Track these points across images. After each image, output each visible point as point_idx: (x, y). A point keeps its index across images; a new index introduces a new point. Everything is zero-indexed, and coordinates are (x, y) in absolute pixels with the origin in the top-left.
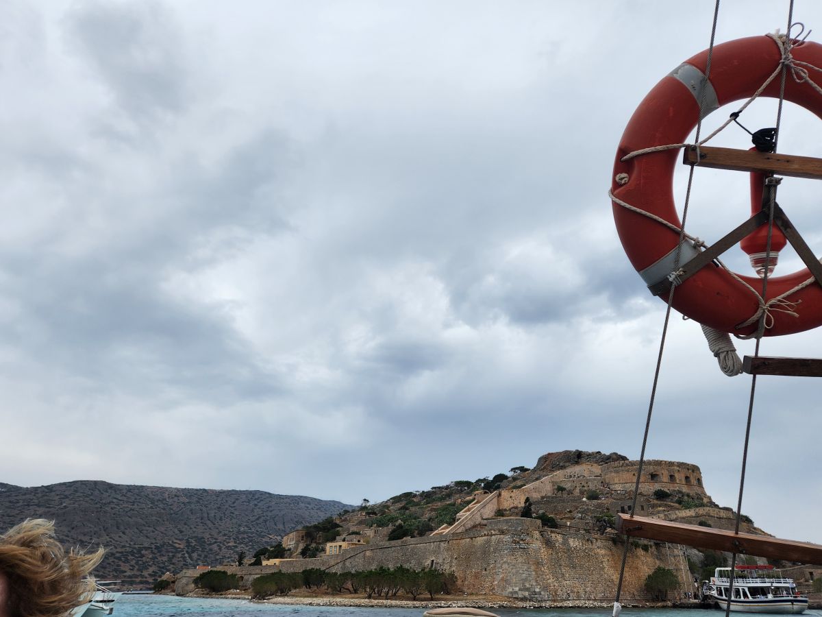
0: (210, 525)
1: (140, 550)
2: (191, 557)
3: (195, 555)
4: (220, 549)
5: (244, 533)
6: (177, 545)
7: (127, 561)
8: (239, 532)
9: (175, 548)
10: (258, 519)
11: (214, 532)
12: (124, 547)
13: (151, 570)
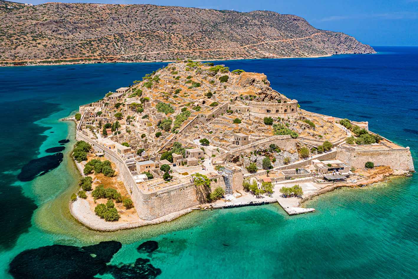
1: (90, 42)
2: (117, 45)
4: (132, 40)
5: (144, 30)
6: (109, 39)
7: (85, 48)
8: (141, 29)
10: (150, 22)
11: (128, 30)
12: (82, 40)
13: (98, 52)
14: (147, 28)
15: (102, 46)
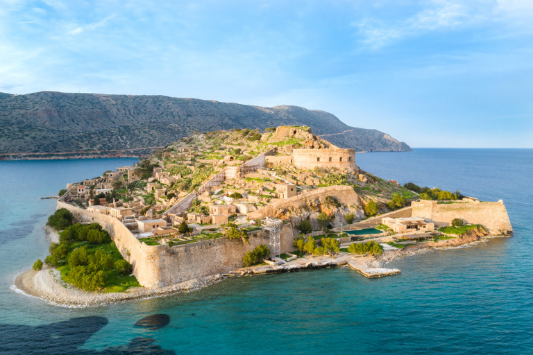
0: (132, 118)
1: (89, 135)
2: (122, 138)
3: (124, 137)
4: (140, 132)
5: (154, 122)
6: (113, 131)
7: (83, 141)
8: (151, 122)
9: (112, 133)
10: (162, 114)
11: (135, 122)
12: (79, 133)
13: (98, 146)
14: (158, 120)
15: (103, 140)
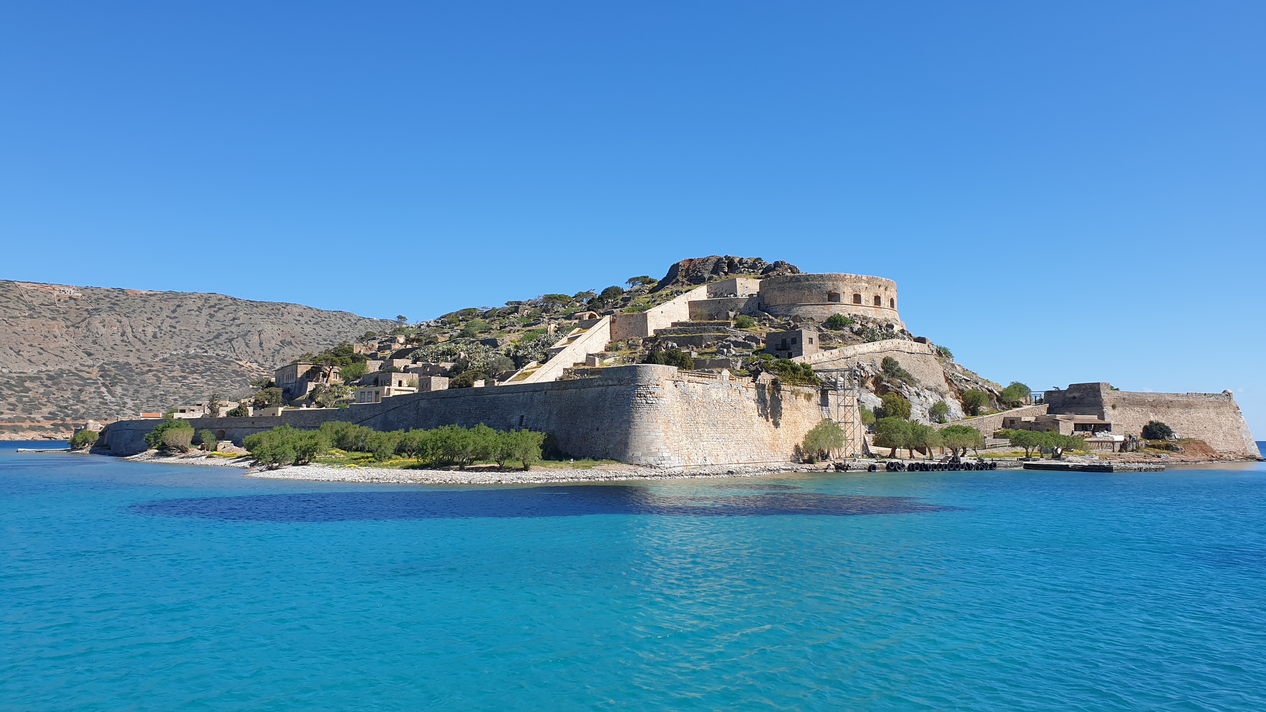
0: (138, 344)
1: (21, 381)
2: (110, 392)
3: (118, 390)
4: (159, 380)
5: (196, 356)
6: (85, 375)
8: (187, 355)
9: (82, 378)
11: (147, 355)
13: (45, 410)
14: (206, 352)
15: (58, 394)
